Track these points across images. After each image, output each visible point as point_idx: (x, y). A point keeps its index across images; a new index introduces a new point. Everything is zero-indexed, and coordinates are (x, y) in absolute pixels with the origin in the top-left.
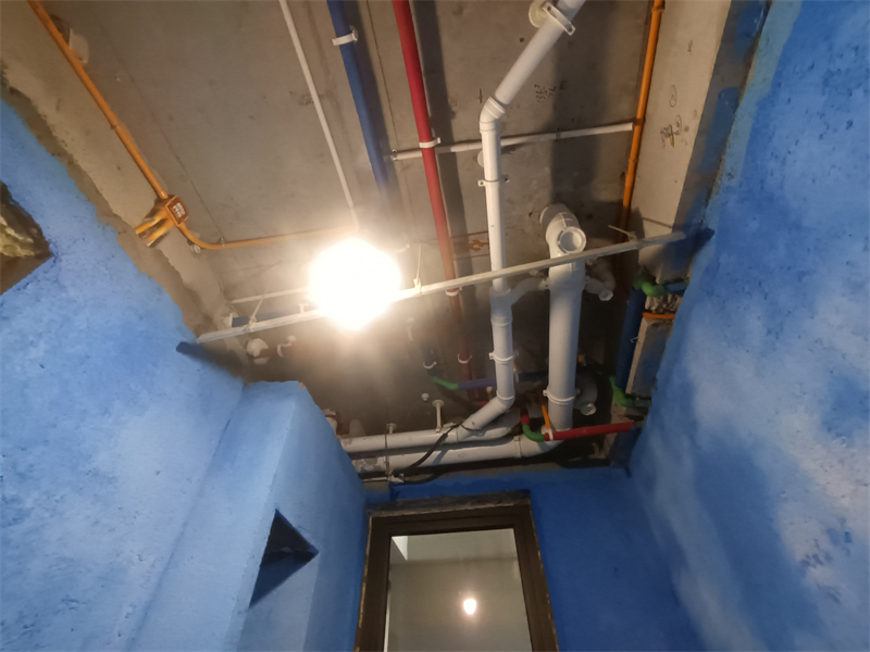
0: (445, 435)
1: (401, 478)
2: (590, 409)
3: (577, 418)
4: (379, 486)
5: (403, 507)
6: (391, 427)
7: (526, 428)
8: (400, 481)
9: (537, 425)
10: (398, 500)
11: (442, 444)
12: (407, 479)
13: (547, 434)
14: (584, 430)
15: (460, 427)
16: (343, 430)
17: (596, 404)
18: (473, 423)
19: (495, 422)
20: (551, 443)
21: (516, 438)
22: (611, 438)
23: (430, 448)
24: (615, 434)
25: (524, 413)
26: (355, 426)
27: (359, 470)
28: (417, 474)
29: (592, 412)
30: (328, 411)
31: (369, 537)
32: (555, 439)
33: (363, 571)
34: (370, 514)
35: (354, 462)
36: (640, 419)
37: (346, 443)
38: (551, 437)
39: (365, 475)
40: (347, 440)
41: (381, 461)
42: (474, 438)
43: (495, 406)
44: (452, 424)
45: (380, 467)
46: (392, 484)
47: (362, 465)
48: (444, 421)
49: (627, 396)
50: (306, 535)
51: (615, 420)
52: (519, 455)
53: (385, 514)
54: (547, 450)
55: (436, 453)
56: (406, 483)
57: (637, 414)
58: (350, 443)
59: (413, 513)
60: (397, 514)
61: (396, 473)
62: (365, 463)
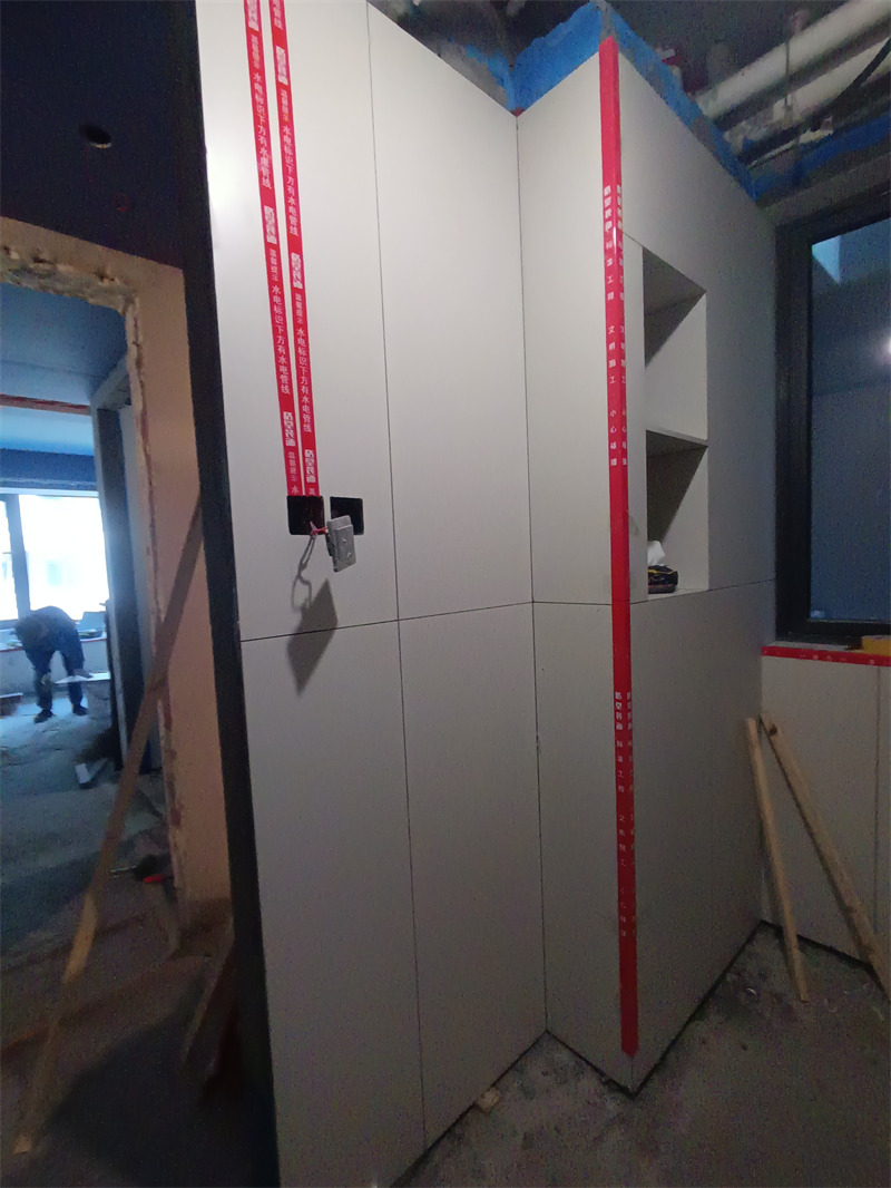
1: (825, 126)
4: (778, 160)
6: (799, 17)
8: (826, 133)
12: (841, 122)
16: (697, 81)
26: (718, 54)
27: (739, 146)
30: (659, 54)
35: (727, 135)
37: (706, 102)
39: (754, 151)
45: (780, 122)
46: (807, 149)
47: (749, 131)
56: (838, 132)
58: (715, 96)
61: (815, 121)
62: (749, 127)
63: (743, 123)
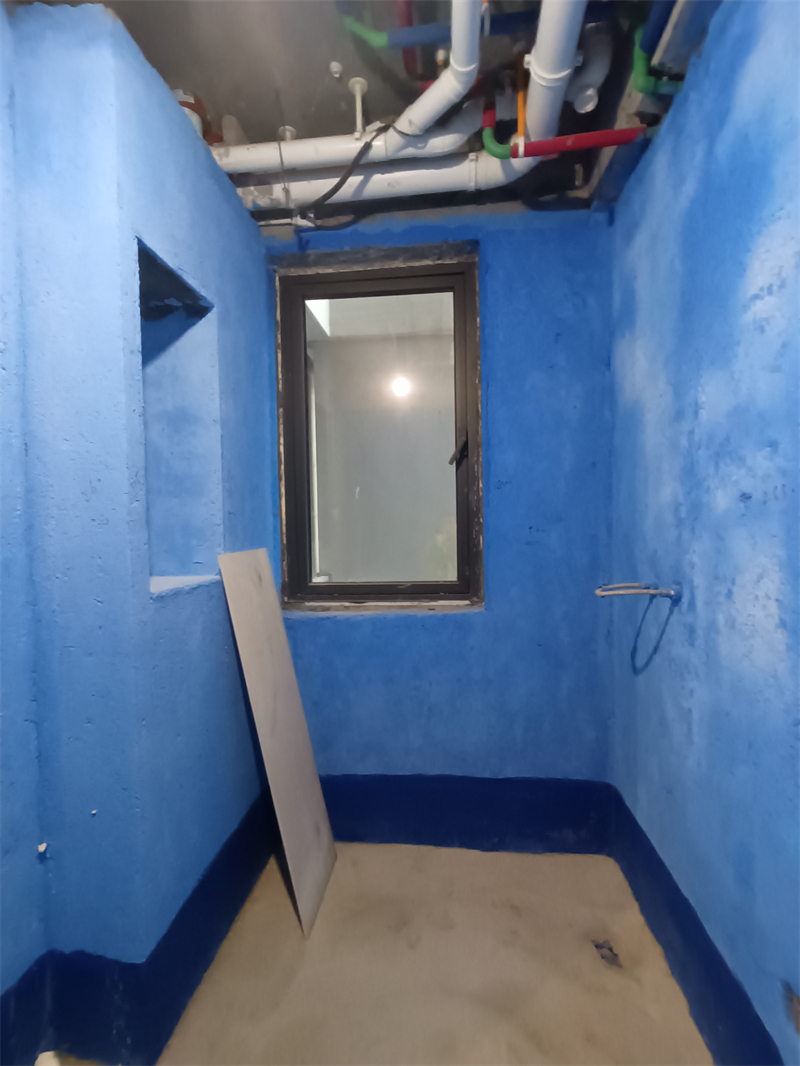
0: (368, 146)
1: (309, 219)
2: (590, 98)
3: (568, 118)
4: (281, 231)
5: (316, 263)
6: (289, 130)
7: (488, 135)
8: (310, 224)
9: (505, 131)
10: (309, 252)
11: (362, 164)
12: (319, 222)
13: (516, 147)
14: (570, 141)
15: (391, 131)
16: (212, 135)
17: (600, 90)
18: (410, 122)
19: (443, 121)
20: (521, 164)
21: (472, 156)
22: (607, 154)
23: (344, 170)
24: (614, 148)
25: (490, 107)
26: (230, 126)
27: (249, 205)
28: (332, 215)
29: (590, 106)
30: (181, 95)
31: (278, 299)
32: (527, 154)
33: (276, 337)
34: (275, 271)
35: (240, 191)
36: (655, 120)
37: (220, 155)
38: (521, 150)
39: (260, 214)
40: (222, 150)
41: (278, 190)
42: (410, 151)
43: (446, 88)
44: (378, 124)
45: (278, 200)
46: (299, 230)
47: (252, 196)
48: (367, 121)
50: (192, 281)
51: (621, 122)
52: (471, 186)
53: (294, 272)
54: (513, 178)
55: (354, 181)
56: (318, 228)
57: (652, 109)
58: (227, 154)
59: (330, 271)
60: (310, 271)
61: (304, 210)
62: (256, 193)
63: (252, 188)
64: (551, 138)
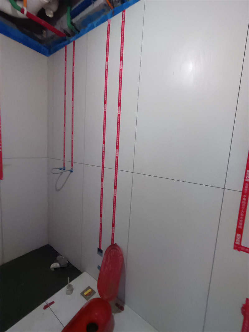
2: (50, 14)
3: (42, 12)
13: (23, 9)
14: (43, 22)
17: (55, 14)
20: (20, 14)
22: (50, 33)
24: (54, 34)
29: (50, 16)
32: (27, 15)
36: (69, 35)
38: (25, 12)
49: (72, 23)
51: (58, 27)
57: (69, 32)
64: (34, 15)
